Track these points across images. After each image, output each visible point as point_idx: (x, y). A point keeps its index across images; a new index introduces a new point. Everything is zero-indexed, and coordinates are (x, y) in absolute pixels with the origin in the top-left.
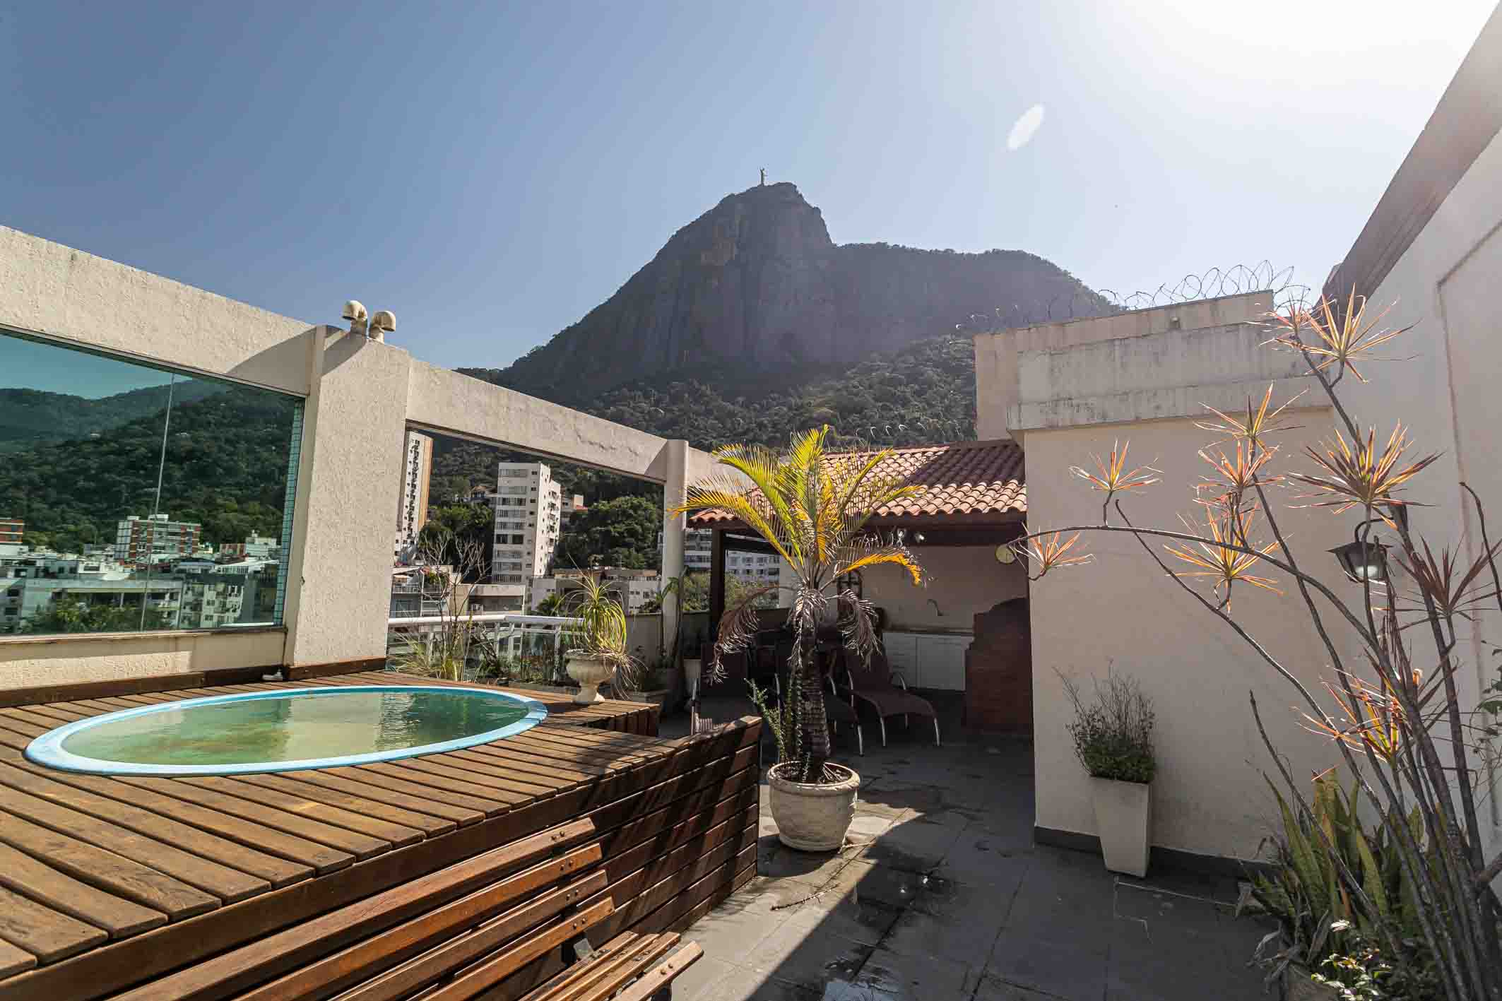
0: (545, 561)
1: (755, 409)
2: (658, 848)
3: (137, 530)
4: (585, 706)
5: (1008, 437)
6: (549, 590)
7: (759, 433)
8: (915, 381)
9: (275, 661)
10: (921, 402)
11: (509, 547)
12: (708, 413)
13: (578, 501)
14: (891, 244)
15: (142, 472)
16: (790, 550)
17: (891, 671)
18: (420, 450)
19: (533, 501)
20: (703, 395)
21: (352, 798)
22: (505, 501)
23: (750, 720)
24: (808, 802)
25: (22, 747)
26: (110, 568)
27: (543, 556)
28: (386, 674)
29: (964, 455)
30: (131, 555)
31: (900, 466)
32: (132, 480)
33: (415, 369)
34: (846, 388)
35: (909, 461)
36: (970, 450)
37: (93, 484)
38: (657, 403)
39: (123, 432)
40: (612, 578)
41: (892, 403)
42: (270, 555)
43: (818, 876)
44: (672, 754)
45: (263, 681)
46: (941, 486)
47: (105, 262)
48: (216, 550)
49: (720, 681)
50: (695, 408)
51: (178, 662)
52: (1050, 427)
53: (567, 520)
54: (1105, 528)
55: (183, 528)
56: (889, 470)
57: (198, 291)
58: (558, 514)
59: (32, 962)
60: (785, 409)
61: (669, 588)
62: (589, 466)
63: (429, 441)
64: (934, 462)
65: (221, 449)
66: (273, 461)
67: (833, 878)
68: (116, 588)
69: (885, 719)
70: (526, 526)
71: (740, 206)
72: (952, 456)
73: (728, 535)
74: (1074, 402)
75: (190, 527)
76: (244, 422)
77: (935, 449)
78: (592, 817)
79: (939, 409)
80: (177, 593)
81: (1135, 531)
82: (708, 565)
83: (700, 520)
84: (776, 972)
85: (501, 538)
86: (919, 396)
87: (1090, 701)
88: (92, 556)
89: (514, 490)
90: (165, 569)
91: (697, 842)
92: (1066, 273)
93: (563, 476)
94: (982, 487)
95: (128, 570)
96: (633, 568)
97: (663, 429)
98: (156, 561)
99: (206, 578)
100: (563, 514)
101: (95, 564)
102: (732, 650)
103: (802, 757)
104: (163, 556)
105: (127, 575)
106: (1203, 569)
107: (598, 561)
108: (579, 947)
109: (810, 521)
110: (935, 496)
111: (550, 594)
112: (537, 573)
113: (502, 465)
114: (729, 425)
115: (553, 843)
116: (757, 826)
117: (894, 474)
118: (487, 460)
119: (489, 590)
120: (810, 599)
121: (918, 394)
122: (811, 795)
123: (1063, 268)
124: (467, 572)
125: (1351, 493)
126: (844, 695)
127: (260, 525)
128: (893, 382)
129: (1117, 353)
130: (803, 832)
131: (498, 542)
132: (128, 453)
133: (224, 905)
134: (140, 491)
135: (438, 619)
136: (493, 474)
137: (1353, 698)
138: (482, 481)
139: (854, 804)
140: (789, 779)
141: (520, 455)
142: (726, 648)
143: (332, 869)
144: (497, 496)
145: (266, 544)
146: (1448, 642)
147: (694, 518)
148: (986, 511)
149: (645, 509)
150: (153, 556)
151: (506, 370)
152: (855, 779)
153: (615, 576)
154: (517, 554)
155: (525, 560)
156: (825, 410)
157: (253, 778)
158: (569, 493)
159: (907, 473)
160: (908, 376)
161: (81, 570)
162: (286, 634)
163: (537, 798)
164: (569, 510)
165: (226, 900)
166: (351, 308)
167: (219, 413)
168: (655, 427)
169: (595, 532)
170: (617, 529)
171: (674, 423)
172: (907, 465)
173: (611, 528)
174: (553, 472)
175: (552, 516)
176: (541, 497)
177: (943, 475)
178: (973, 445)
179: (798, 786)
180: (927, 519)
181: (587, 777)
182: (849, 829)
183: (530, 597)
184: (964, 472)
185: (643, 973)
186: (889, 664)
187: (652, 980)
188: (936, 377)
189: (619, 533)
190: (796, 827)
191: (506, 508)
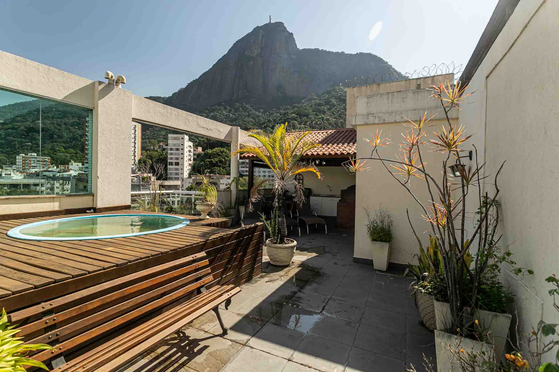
0: (188, 172)
1: (267, 115)
2: (228, 263)
3: (24, 160)
4: (203, 220)
5: (352, 127)
6: (190, 183)
8: (328, 105)
9: (90, 206)
10: (330, 112)
11: (174, 167)
12: (249, 116)
13: (200, 149)
15: (23, 136)
16: (274, 167)
17: (311, 210)
18: (137, 129)
19: (182, 149)
20: (247, 109)
21: (125, 246)
22: (171, 149)
23: (259, 224)
24: (280, 250)
25: (5, 233)
26: (15, 174)
27: (187, 170)
28: (131, 210)
29: (341, 133)
30: (23, 169)
31: (318, 137)
32: (19, 140)
33: (134, 98)
34: (302, 106)
35: (321, 135)
36: (343, 131)
37: (3, 141)
38: (230, 111)
39: (13, 120)
40: (213, 178)
41: (319, 113)
42: (80, 170)
43: (282, 273)
44: (233, 233)
45: (87, 213)
46: (331, 145)
47: (9, 54)
48: (58, 167)
49: (251, 211)
50: (244, 114)
51: (55, 206)
52: (366, 124)
53: (196, 157)
54: (372, 158)
55: (43, 159)
56: (313, 139)
57: (47, 67)
58: (192, 154)
59: (32, 287)
60: (279, 115)
61: (233, 181)
62: (203, 136)
63: (140, 125)
64: (330, 135)
65: (55, 128)
66: (77, 132)
67: (287, 273)
68: (18, 182)
69: (308, 226)
70: (180, 159)
71: (261, 31)
72: (336, 134)
73: (255, 162)
74: (374, 115)
75: (46, 158)
76: (64, 117)
77: (331, 131)
78: (205, 252)
80: (44, 184)
81: (381, 160)
82: (247, 173)
83: (244, 156)
84: (266, 299)
85: (171, 163)
87: (373, 217)
88: (7, 169)
89: (174, 145)
90: (37, 175)
91: (241, 262)
92: (386, 63)
93: (193, 139)
94: (346, 145)
95: (23, 175)
96: (222, 175)
97: (231, 122)
98: (34, 172)
99: (54, 178)
100: (194, 154)
101: (9, 173)
102: (255, 201)
103: (277, 236)
104: (36, 170)
105: (23, 177)
106: (402, 172)
107: (208, 172)
108: (202, 289)
109: (281, 156)
110: (329, 148)
111: (190, 184)
112: (185, 176)
113: (169, 135)
114: (257, 121)
115: (192, 259)
116: (262, 258)
117: (315, 140)
118: (163, 133)
119: (167, 183)
120: (281, 184)
121: (329, 109)
122: (280, 248)
123: (386, 60)
124: (159, 175)
125: (445, 147)
126: (295, 218)
127: (75, 158)
128: (320, 105)
129: (390, 98)
130: (278, 260)
131: (170, 165)
132: (15, 129)
133: (89, 274)
134: (23, 144)
135: (149, 192)
136: (166, 139)
137: (436, 210)
138: (162, 141)
139: (295, 251)
140: (273, 243)
141: (176, 131)
142: (253, 200)
143: (121, 265)
144: (168, 147)
145: (78, 165)
146: (465, 193)
147: (242, 156)
148: (346, 154)
149: (225, 153)
150: (32, 170)
151: (169, 97)
152: (295, 243)
153: (215, 178)
154: (177, 169)
155: (180, 172)
156: (294, 115)
157: (90, 241)
158: (196, 146)
159: (320, 140)
160: (325, 102)
161: (3, 175)
162: (93, 196)
163: (187, 246)
164: (196, 152)
165: (89, 273)
166: (108, 74)
167: (53, 113)
168: (229, 121)
169: (207, 161)
170: (215, 160)
171: (235, 120)
172: (320, 137)
173: (213, 160)
174: (189, 138)
175: (190, 155)
176: (185, 147)
177: (333, 140)
178: (344, 130)
179: (276, 245)
180: (325, 156)
181: (203, 240)
182: (293, 259)
183: (183, 185)
184: (340, 140)
185: (222, 295)
186: (311, 207)
187: (225, 296)
188: (336, 103)
189: (216, 161)
190: (275, 258)
191: (172, 152)
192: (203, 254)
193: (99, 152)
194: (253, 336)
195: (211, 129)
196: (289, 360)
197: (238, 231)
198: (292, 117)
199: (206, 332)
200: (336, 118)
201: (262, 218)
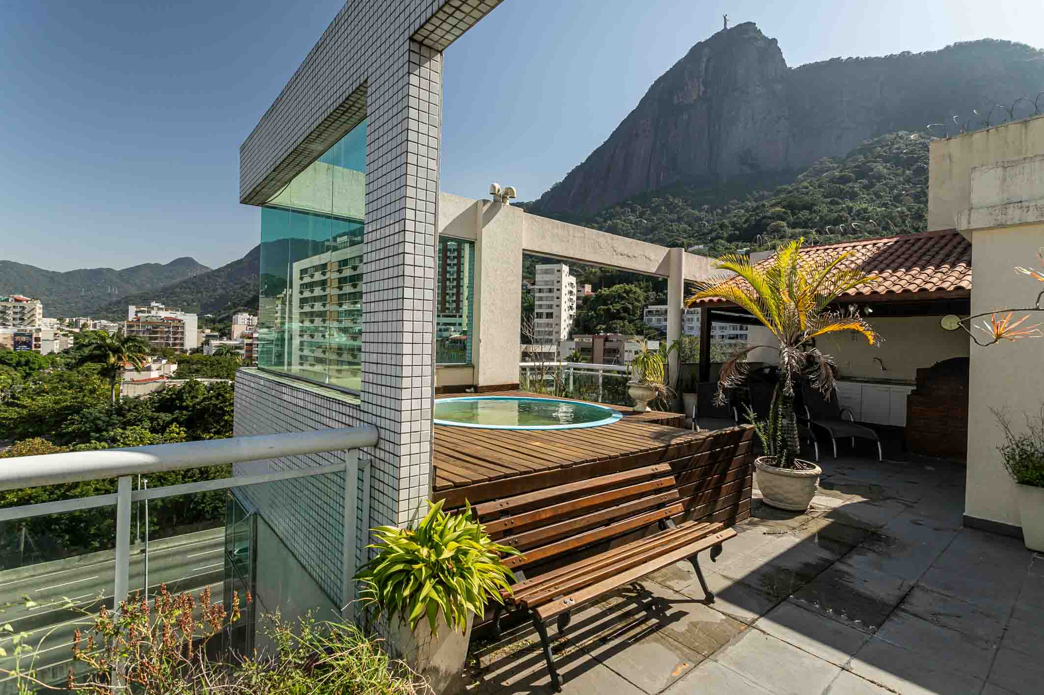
0: (567, 330)
1: (718, 214)
2: (698, 488)
4: (642, 413)
6: (570, 349)
7: (721, 232)
8: (865, 177)
9: (470, 383)
10: (868, 194)
11: (544, 320)
12: (679, 220)
13: (588, 288)
14: (844, 58)
16: (772, 322)
17: (841, 409)
19: (558, 290)
20: (677, 206)
22: (540, 291)
23: (746, 426)
24: (788, 480)
27: (566, 326)
28: (519, 392)
29: (913, 245)
31: (853, 256)
33: (525, 219)
34: (797, 189)
35: (861, 251)
36: (919, 240)
38: (642, 214)
40: (612, 341)
41: (841, 198)
43: (792, 523)
44: (705, 439)
45: (466, 392)
46: (891, 271)
49: (722, 404)
50: (670, 217)
52: (999, 225)
53: (581, 302)
54: (1038, 309)
58: (575, 298)
60: (743, 211)
61: (672, 347)
64: (884, 251)
67: (803, 525)
69: (836, 439)
70: (554, 306)
71: (706, 51)
72: (901, 246)
73: (719, 312)
74: (1025, 204)
77: (885, 241)
78: (669, 464)
79: (887, 199)
83: (693, 302)
85: (539, 315)
86: (868, 190)
87: (1020, 430)
89: (546, 283)
91: (717, 490)
93: (576, 271)
94: (930, 270)
96: (627, 334)
97: (645, 234)
100: (578, 298)
102: (731, 385)
103: (781, 452)
107: (603, 329)
108: (668, 523)
109: (793, 303)
110: (885, 279)
111: (572, 351)
112: (562, 337)
113: (537, 267)
114: (697, 228)
115: (652, 472)
116: (751, 491)
120: (793, 354)
121: (866, 187)
122: (788, 476)
128: (844, 180)
130: (779, 496)
131: (537, 318)
138: (525, 277)
139: (817, 486)
140: (772, 465)
141: (548, 259)
142: (727, 384)
144: (536, 287)
148: (933, 290)
149: (635, 293)
151: (538, 201)
152: (818, 470)
153: (615, 340)
154: (549, 325)
155: (554, 329)
156: (778, 209)
158: (581, 284)
159: (859, 262)
160: (857, 173)
162: (474, 369)
163: (641, 451)
164: (582, 295)
166: (494, 187)
168: (640, 233)
169: (599, 310)
170: (615, 307)
171: (653, 229)
172: (859, 255)
173: (611, 307)
174: (570, 269)
175: (571, 300)
176: (563, 287)
177: (893, 261)
178: (923, 235)
179: (777, 470)
180: (877, 297)
181: (662, 445)
182: (812, 501)
183: (559, 353)
184: (913, 259)
185: (706, 537)
186: (839, 403)
187: (712, 539)
188: (885, 171)
189: (616, 310)
190: (777, 493)
191: (541, 295)
192: (665, 467)
193: (482, 304)
194: (761, 616)
195: (635, 257)
196: (843, 669)
197: (713, 436)
198: (773, 213)
199: (677, 592)
200: (885, 205)
201: (748, 415)
